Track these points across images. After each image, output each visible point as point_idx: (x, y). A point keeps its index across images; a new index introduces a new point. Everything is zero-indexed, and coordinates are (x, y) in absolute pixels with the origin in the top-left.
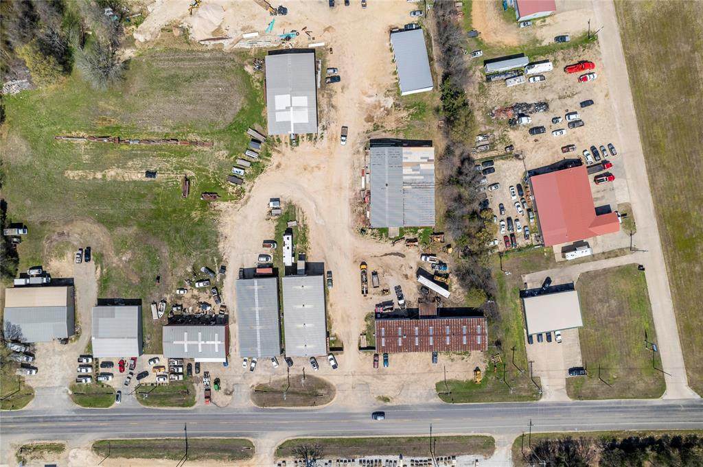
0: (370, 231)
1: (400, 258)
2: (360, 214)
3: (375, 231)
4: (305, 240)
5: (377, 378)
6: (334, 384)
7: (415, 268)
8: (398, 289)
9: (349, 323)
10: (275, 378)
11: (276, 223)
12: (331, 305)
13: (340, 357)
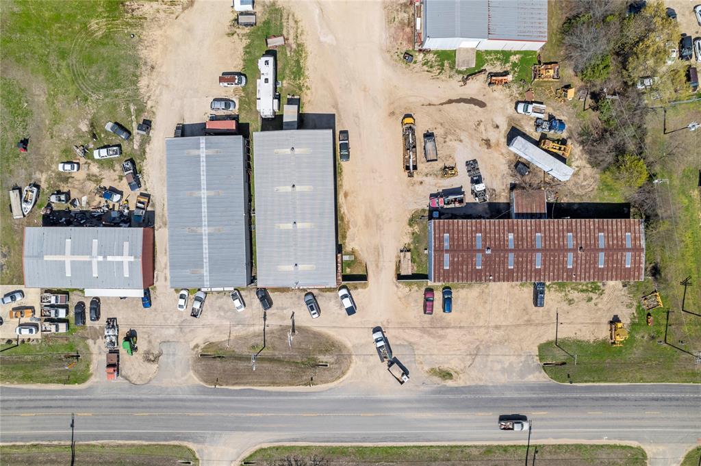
0: (420, 57)
1: (477, 108)
2: (402, 25)
3: (430, 57)
4: (298, 72)
5: (430, 334)
6: (349, 345)
7: (504, 128)
8: (472, 165)
9: (379, 228)
10: (239, 331)
11: (246, 42)
12: (346, 195)
13: (360, 294)
